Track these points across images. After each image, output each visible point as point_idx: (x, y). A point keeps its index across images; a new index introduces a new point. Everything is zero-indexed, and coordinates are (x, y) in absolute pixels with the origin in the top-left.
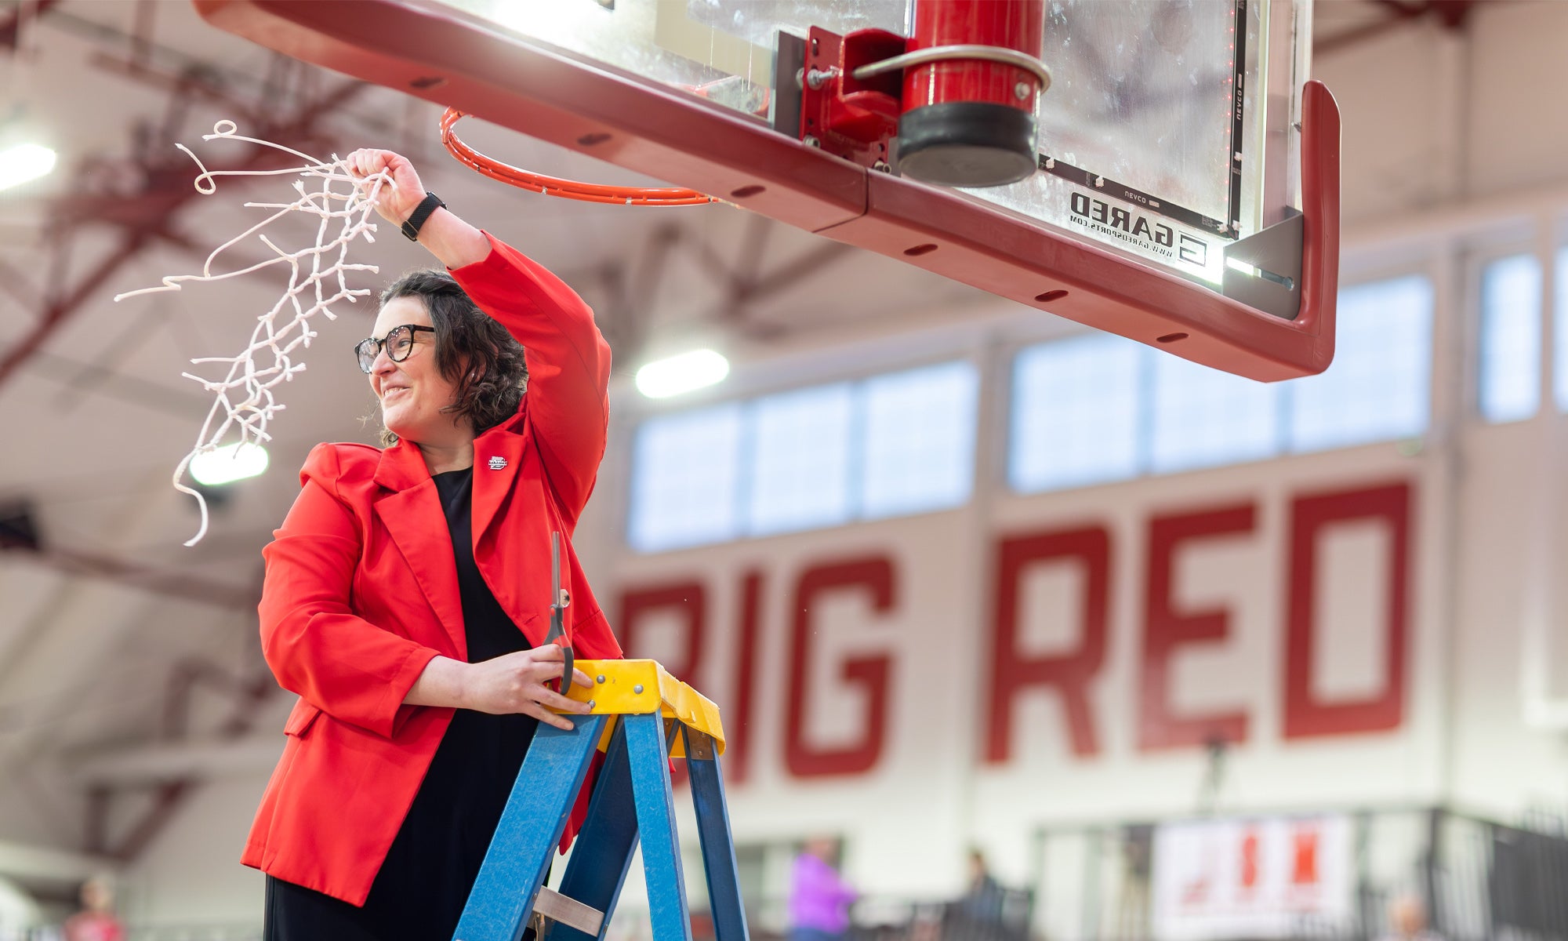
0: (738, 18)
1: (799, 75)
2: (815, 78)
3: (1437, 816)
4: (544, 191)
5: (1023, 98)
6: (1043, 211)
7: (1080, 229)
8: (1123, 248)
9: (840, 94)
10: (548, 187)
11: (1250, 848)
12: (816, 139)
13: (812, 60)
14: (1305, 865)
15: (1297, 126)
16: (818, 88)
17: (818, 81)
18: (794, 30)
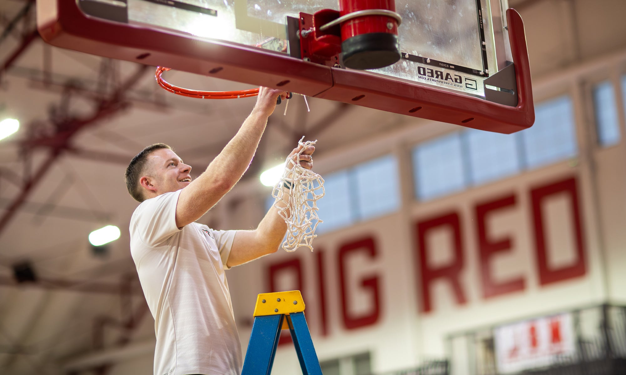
0: (269, 13)
1: (298, 33)
2: (304, 33)
3: (605, 308)
4: (203, 97)
5: (391, 29)
6: (407, 76)
7: (423, 81)
8: (442, 86)
9: (315, 38)
10: (204, 96)
11: (533, 331)
12: (308, 58)
13: (302, 26)
14: (556, 335)
15: (506, 28)
16: (306, 37)
17: (306, 34)
18: (293, 15)
